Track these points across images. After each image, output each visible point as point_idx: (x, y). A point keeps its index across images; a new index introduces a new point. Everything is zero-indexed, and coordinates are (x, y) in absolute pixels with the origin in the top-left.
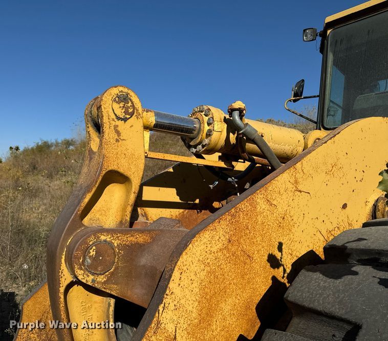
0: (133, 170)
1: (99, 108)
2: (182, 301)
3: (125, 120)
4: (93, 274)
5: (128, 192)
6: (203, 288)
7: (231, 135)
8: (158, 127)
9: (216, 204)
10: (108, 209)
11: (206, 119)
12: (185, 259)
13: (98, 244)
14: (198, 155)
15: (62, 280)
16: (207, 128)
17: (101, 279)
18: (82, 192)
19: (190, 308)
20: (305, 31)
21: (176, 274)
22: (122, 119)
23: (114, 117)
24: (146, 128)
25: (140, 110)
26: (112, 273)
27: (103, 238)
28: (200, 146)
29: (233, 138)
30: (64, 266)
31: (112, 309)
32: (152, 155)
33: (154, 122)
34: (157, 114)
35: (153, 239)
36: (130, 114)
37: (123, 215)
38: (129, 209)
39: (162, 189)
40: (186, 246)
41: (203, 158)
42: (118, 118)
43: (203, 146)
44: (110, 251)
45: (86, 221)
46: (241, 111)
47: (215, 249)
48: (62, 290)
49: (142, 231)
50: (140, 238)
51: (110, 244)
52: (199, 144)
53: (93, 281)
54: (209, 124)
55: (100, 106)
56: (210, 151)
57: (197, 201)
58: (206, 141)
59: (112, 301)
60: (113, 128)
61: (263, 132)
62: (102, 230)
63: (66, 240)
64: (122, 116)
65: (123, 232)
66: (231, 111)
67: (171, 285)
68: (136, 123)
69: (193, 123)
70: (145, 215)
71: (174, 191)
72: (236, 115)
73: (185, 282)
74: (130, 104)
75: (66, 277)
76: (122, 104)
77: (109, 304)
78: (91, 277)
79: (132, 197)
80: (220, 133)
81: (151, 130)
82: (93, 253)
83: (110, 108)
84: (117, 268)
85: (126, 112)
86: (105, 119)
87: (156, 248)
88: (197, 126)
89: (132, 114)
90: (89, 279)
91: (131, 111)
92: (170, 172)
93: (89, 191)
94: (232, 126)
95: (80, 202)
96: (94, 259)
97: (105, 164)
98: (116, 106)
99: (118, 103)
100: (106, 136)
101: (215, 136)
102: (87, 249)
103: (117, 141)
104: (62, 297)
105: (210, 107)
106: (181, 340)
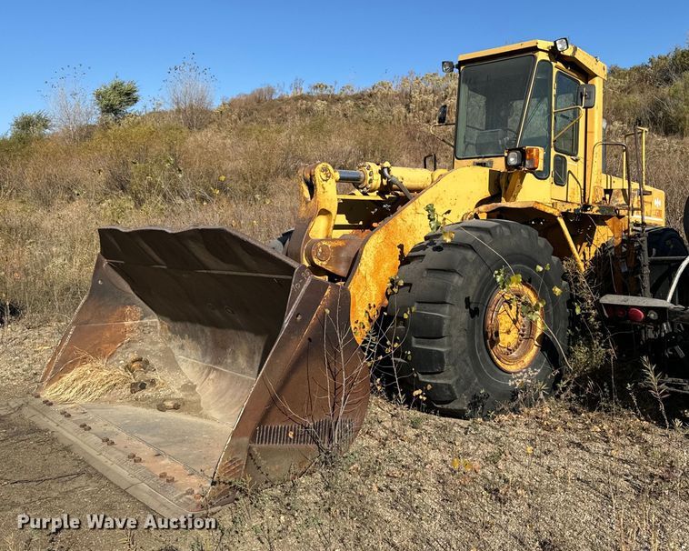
0: (332, 207)
2: (368, 263)
3: (326, 181)
5: (329, 220)
7: (384, 180)
8: (341, 180)
9: (375, 225)
11: (368, 172)
13: (322, 246)
14: (365, 194)
16: (369, 178)
17: (324, 263)
18: (307, 221)
19: (371, 266)
20: (443, 63)
23: (321, 180)
25: (333, 173)
26: (329, 261)
27: (323, 244)
28: (365, 189)
29: (385, 182)
30: (304, 259)
33: (339, 178)
34: (340, 173)
35: (347, 244)
36: (328, 177)
37: (328, 232)
38: (332, 229)
43: (367, 189)
44: (327, 250)
46: (388, 169)
47: (379, 242)
50: (341, 244)
51: (327, 246)
52: (365, 187)
54: (370, 176)
55: (314, 175)
56: (372, 191)
57: (361, 223)
58: (369, 186)
60: (321, 186)
61: (403, 175)
62: (323, 240)
63: (304, 245)
64: (325, 179)
65: (332, 240)
66: (383, 168)
68: (331, 181)
69: (359, 174)
71: (344, 216)
72: (386, 170)
73: (368, 255)
74: (328, 172)
76: (324, 173)
78: (320, 262)
79: (333, 223)
80: (376, 181)
81: (337, 182)
82: (320, 250)
83: (319, 175)
84: (331, 258)
86: (316, 182)
87: (348, 248)
88: (363, 176)
93: (313, 221)
94: (383, 176)
95: (307, 227)
96: (321, 253)
98: (322, 174)
101: (374, 183)
102: (318, 249)
103: (324, 193)
105: (370, 164)
106: (368, 278)
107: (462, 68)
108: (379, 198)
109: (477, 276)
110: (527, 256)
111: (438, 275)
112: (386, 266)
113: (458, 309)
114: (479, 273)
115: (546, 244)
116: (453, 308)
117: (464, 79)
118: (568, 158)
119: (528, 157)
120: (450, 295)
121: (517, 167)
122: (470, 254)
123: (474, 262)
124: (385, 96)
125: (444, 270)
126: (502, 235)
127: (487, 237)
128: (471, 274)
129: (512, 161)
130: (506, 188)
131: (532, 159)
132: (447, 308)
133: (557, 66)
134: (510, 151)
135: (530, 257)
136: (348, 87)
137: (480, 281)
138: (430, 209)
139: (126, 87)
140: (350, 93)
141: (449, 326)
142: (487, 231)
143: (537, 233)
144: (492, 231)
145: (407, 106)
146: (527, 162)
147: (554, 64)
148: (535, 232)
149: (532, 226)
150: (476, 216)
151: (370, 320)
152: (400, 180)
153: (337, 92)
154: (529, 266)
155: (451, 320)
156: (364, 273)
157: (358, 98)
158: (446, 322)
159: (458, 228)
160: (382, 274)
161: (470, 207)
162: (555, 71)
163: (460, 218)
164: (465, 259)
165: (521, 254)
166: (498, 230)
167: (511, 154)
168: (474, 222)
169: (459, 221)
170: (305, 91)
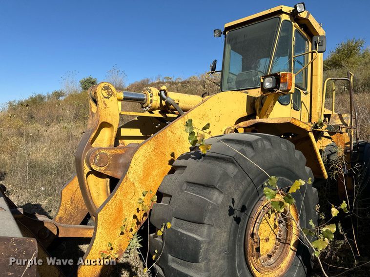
0: (114, 121)
1: (95, 93)
2: (136, 170)
3: (108, 98)
4: (99, 167)
5: (112, 131)
6: (144, 166)
7: (163, 101)
8: (125, 99)
10: (103, 140)
11: (149, 94)
12: (136, 155)
13: (100, 154)
14: (150, 112)
15: (85, 170)
16: (150, 99)
17: (103, 168)
18: (90, 132)
19: (139, 173)
20: (215, 31)
21: (133, 161)
22: (107, 98)
23: (103, 97)
24: (119, 100)
25: (115, 93)
26: (107, 166)
27: (102, 151)
28: (148, 108)
29: (164, 103)
30: (85, 165)
31: (108, 183)
32: (123, 113)
33: (123, 97)
34: (124, 93)
35: (126, 152)
36: (110, 95)
37: (111, 142)
38: (114, 139)
39: (132, 129)
40: (137, 150)
41: (153, 113)
42: (105, 97)
43: (149, 108)
44: (106, 157)
45: (93, 145)
46: (165, 91)
47: (149, 151)
48: (85, 175)
49: (120, 148)
50: (120, 152)
51: (106, 154)
52: (147, 106)
53: (99, 169)
54: (151, 97)
55: (96, 93)
56: (154, 109)
58: (150, 105)
59: (109, 180)
60: (102, 102)
61: (178, 98)
62: (102, 149)
63: (85, 153)
64: (107, 96)
65: (111, 149)
66: (161, 91)
67: (131, 164)
68: (113, 99)
69: (143, 96)
70: (123, 144)
71: (138, 130)
72: (163, 92)
73: (137, 163)
74: (110, 90)
75: (87, 170)
76: (106, 91)
77: (107, 181)
78: (98, 168)
79: (115, 134)
80: (156, 101)
81: (122, 101)
82: (98, 158)
83: (101, 93)
84: (109, 164)
85: (109, 94)
86: (99, 99)
87: (127, 155)
88: (145, 97)
89: (111, 95)
90: (97, 169)
91: (111, 93)
92: (136, 120)
93: (94, 132)
94: (162, 99)
95: (90, 137)
96: (99, 160)
97: (100, 120)
98: (103, 92)
99: (105, 90)
100: (100, 106)
101: (154, 103)
102: (96, 156)
103: (105, 108)
104: (85, 177)
105: (151, 88)
106: (136, 184)
107: (227, 32)
108: (160, 116)
109: (238, 192)
110: (286, 168)
111: (197, 189)
112: (155, 173)
113: (218, 230)
114: (241, 188)
115: (301, 156)
116: (212, 229)
117: (228, 41)
118: (301, 91)
119: (282, 81)
120: (209, 214)
121: (271, 90)
122: (231, 169)
123: (235, 177)
124: (194, 82)
125: (204, 185)
126: (264, 148)
127: (249, 150)
128: (232, 189)
129: (268, 85)
130: (260, 109)
131: (285, 82)
132: (205, 229)
133: (295, 26)
134: (265, 77)
135: (288, 169)
136: (179, 79)
137: (242, 196)
138: (189, 124)
139: (93, 80)
140: (180, 81)
141: (207, 250)
142: (249, 144)
143: (294, 146)
144: (254, 144)
145: (204, 86)
146: (281, 85)
147: (293, 24)
148: (292, 145)
149: (290, 140)
150: (236, 131)
151: (138, 223)
152: (176, 102)
153: (174, 81)
154: (287, 178)
155: (209, 243)
156: (132, 180)
157: (183, 83)
158: (204, 247)
159: (219, 141)
160: (151, 179)
161: (231, 124)
162: (294, 29)
163: (223, 132)
164: (225, 175)
165: (281, 167)
166: (259, 143)
167: (267, 79)
168: (234, 136)
169: (222, 134)
170: (161, 81)
